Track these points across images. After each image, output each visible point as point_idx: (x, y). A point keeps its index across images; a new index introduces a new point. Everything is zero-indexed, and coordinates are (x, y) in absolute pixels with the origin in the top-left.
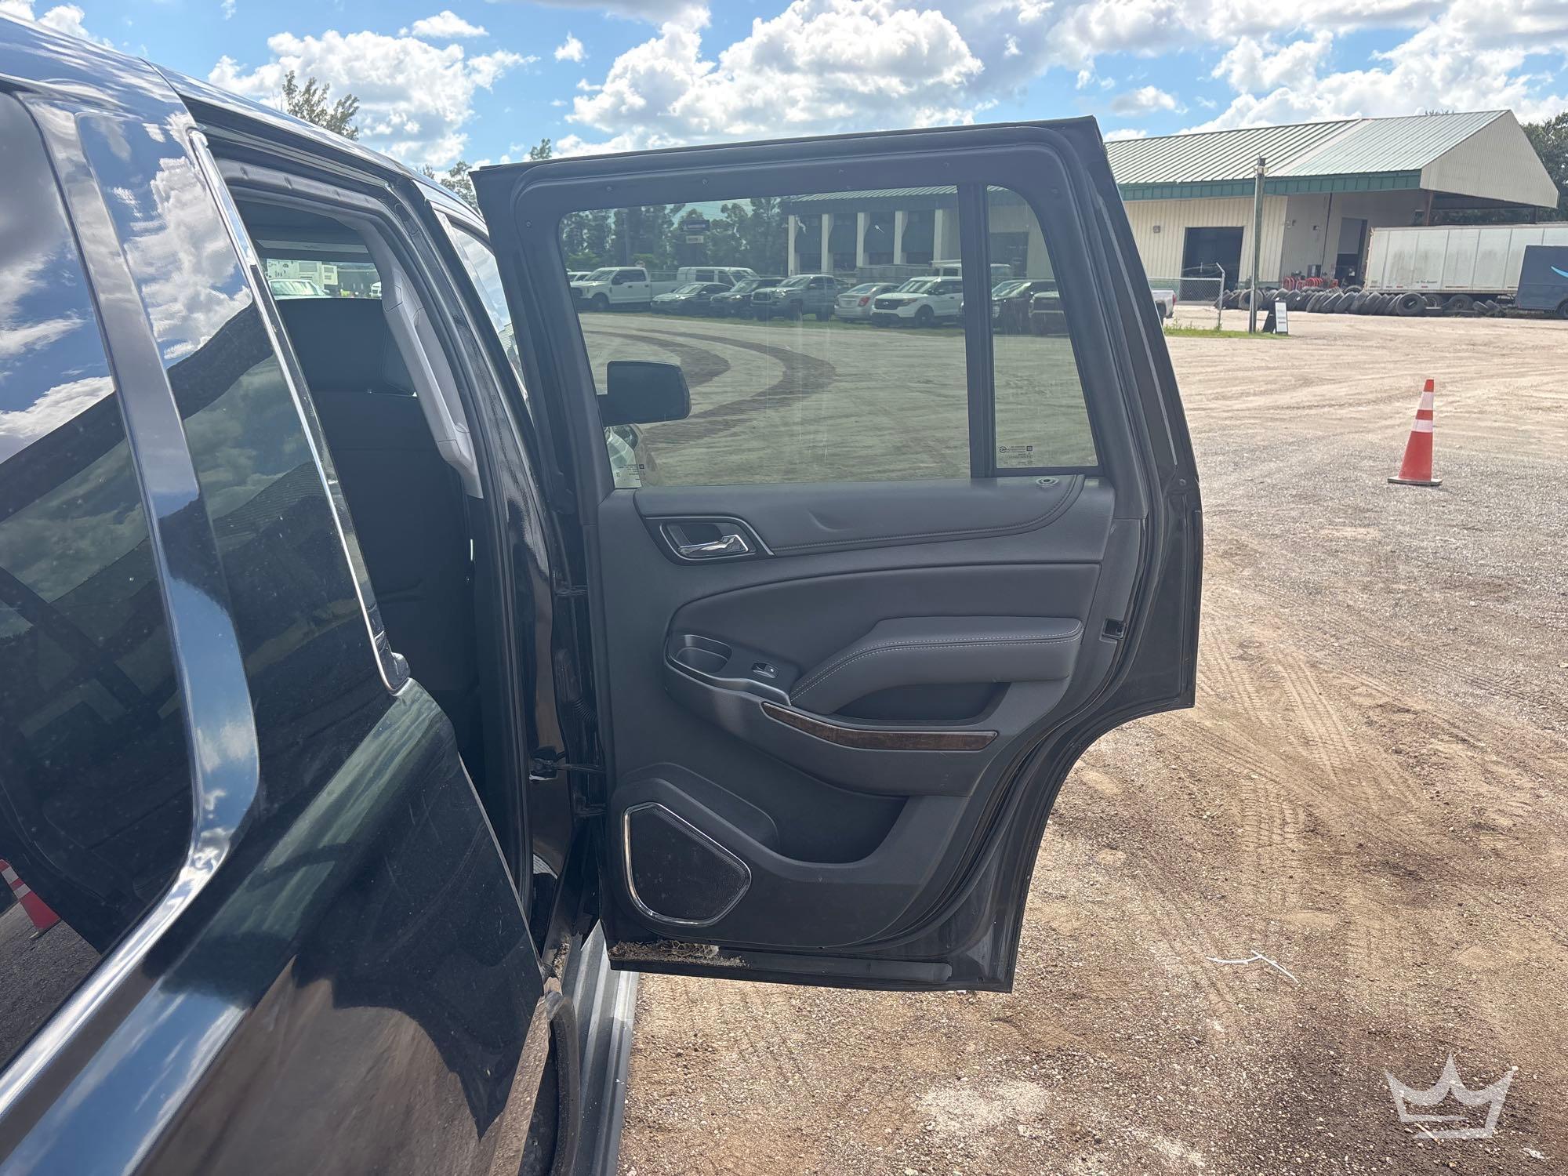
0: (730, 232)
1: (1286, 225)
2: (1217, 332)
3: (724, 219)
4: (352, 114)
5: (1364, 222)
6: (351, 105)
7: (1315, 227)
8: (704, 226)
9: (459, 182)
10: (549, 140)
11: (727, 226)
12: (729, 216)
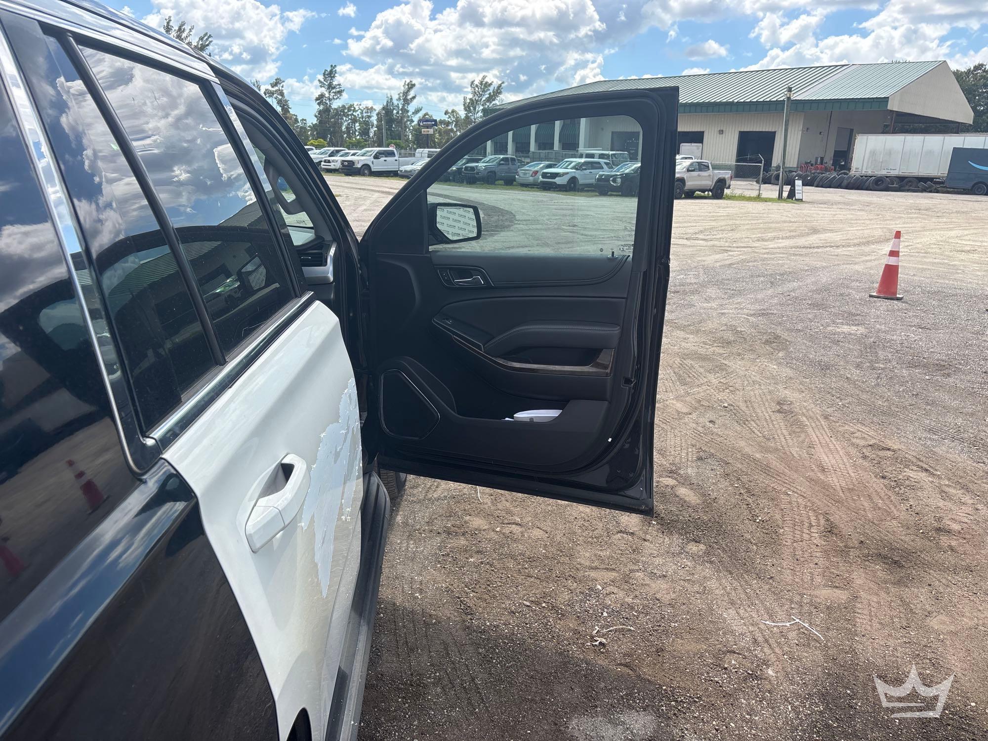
0: (450, 127)
1: (803, 131)
2: (758, 198)
3: (447, 119)
4: (208, 45)
5: (852, 130)
6: (207, 39)
7: (821, 133)
8: (433, 123)
9: (276, 91)
10: (335, 66)
11: (448, 124)
12: (449, 117)
